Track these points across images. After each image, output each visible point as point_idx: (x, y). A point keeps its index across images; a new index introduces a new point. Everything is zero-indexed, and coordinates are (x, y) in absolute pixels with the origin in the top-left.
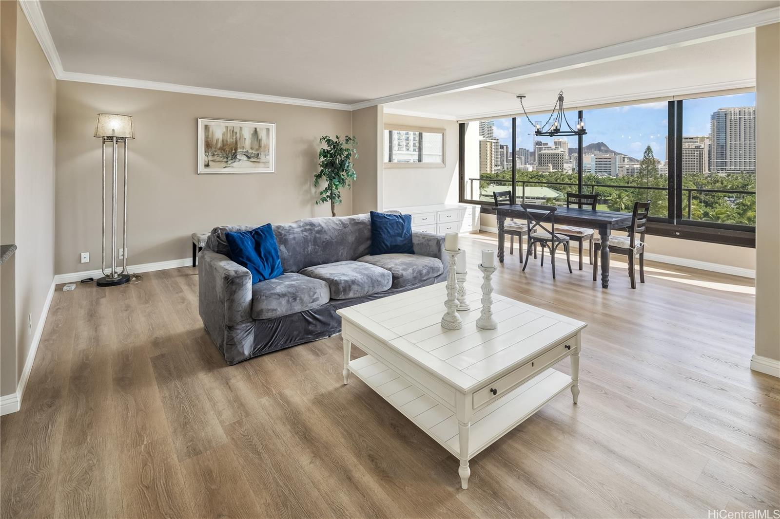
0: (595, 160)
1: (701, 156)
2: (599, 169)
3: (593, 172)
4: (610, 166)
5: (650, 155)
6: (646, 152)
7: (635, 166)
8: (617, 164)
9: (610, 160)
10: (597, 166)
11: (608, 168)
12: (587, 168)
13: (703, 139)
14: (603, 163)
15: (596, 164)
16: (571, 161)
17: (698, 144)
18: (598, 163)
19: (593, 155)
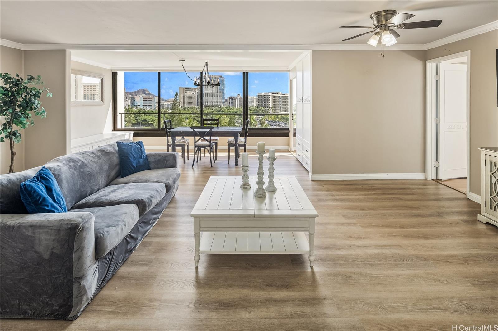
0: (143, 100)
1: (194, 97)
2: (145, 105)
3: (141, 107)
4: (151, 103)
5: (177, 97)
6: (175, 95)
7: (165, 103)
8: (155, 102)
9: (151, 100)
10: (144, 103)
11: (150, 105)
12: (138, 105)
14: (147, 101)
15: (143, 102)
16: (127, 100)
17: (193, 92)
18: (144, 101)
19: (141, 97)
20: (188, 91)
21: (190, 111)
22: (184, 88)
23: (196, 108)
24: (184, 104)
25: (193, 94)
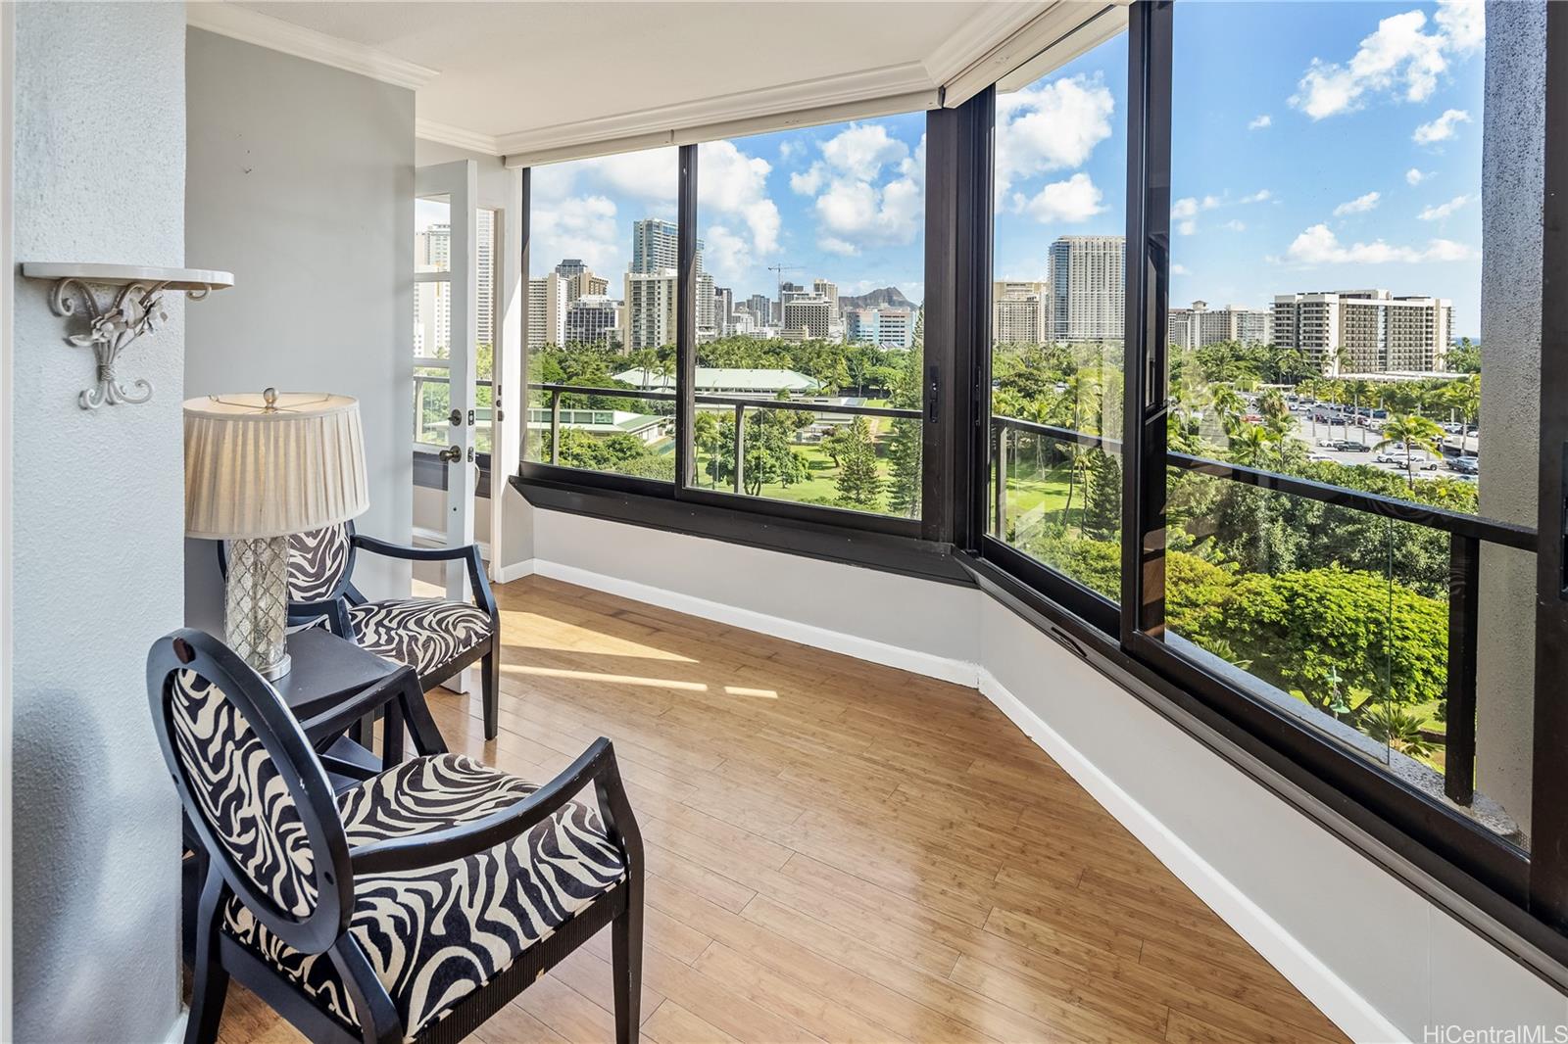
0: (880, 319)
1: (1035, 312)
2: (884, 336)
3: (876, 341)
8: (914, 326)
9: (903, 319)
11: (900, 334)
12: (866, 334)
13: (1038, 285)
14: (892, 324)
16: (841, 321)
17: (1032, 294)
19: (876, 310)
20: (1013, 291)
23: (1041, 346)
25: (1032, 300)
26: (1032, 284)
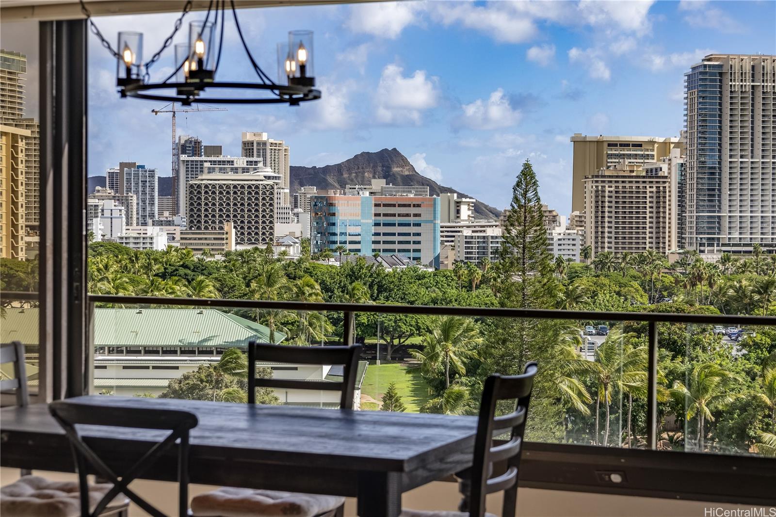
0: (373, 210)
1: (660, 198)
2: (384, 241)
3: (367, 251)
4: (416, 230)
5: (530, 195)
6: (518, 184)
7: (490, 232)
8: (439, 223)
9: (416, 211)
10: (378, 229)
11: (412, 238)
12: (349, 238)
13: (662, 149)
14: (397, 220)
15: (377, 224)
16: (297, 215)
17: (653, 163)
18: (382, 219)
19: (367, 194)
20: (623, 156)
21: (634, 278)
22: (599, 143)
23: (673, 259)
24: (599, 235)
25: (653, 174)
26: (652, 143)
